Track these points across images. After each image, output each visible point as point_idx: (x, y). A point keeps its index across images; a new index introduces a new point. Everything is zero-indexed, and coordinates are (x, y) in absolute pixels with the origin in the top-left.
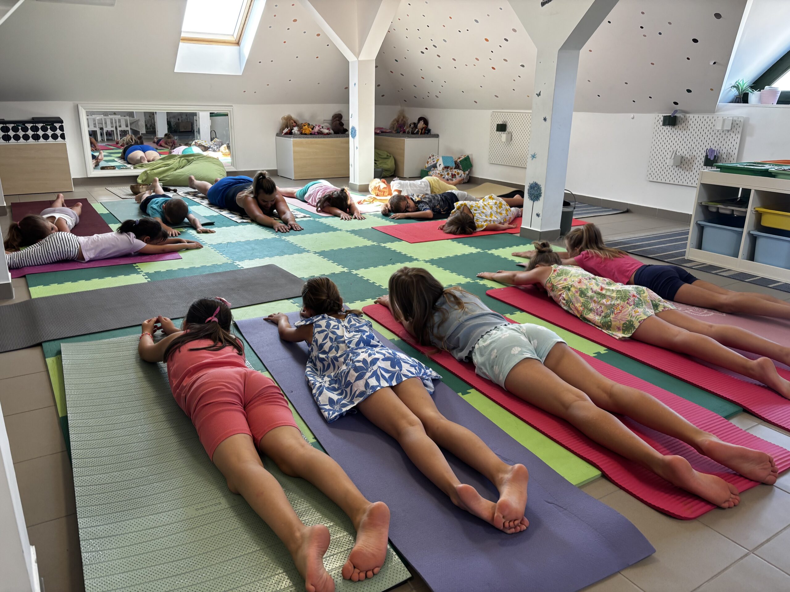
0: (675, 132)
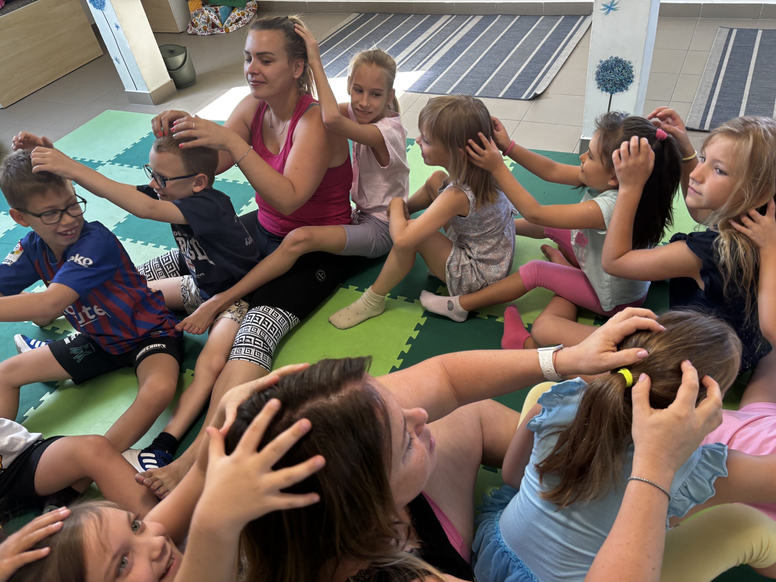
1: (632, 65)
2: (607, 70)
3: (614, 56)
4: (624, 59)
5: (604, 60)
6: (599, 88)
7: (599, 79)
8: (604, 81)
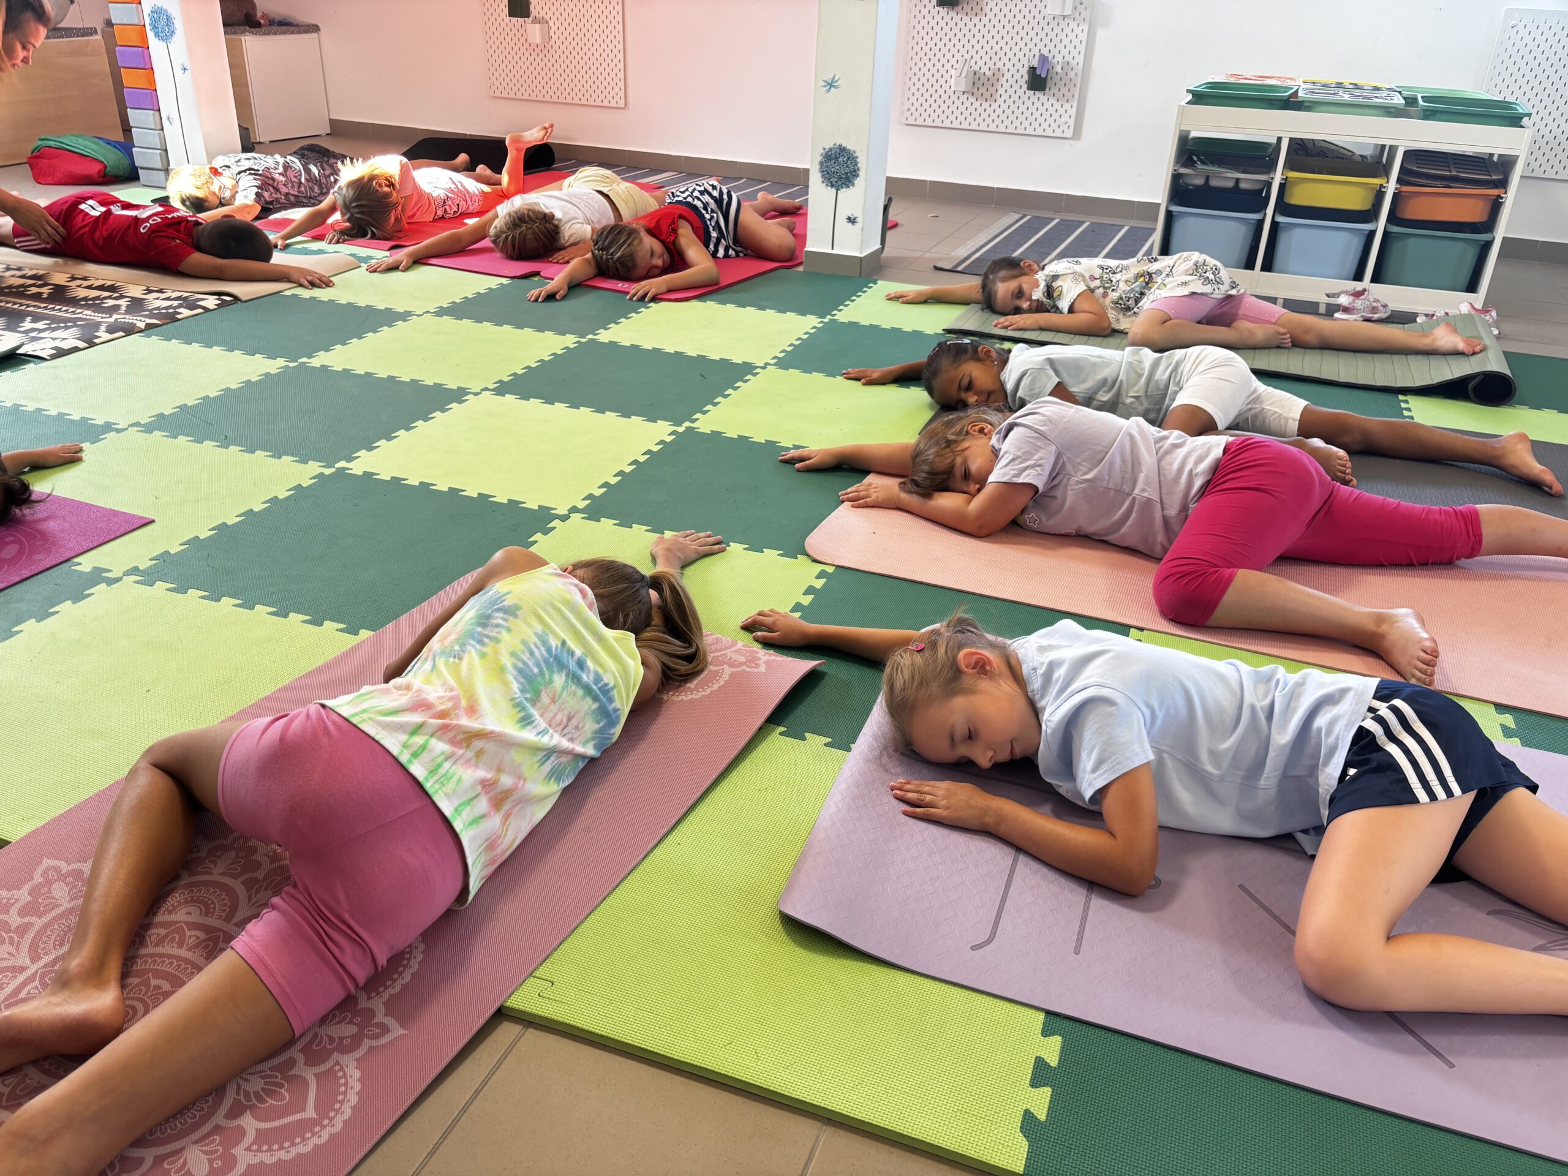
0: (957, 19)
1: (856, 155)
2: (830, 160)
3: (838, 143)
4: (848, 147)
5: (827, 148)
6: (823, 182)
7: (823, 171)
8: (828, 173)
